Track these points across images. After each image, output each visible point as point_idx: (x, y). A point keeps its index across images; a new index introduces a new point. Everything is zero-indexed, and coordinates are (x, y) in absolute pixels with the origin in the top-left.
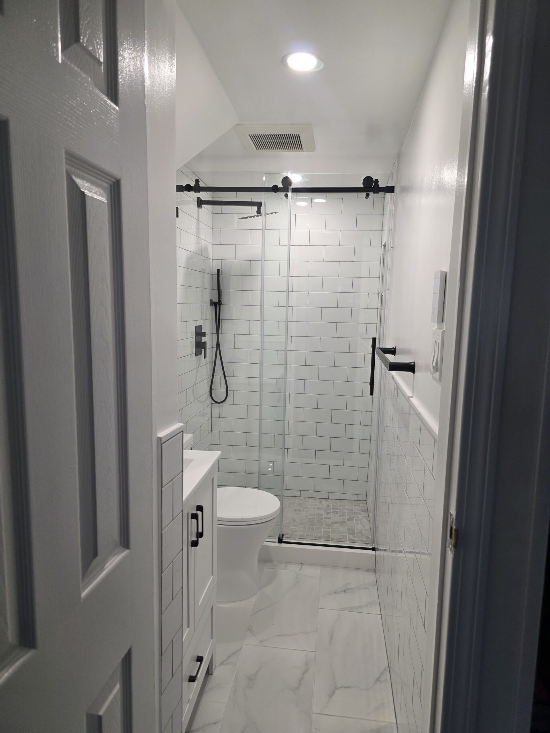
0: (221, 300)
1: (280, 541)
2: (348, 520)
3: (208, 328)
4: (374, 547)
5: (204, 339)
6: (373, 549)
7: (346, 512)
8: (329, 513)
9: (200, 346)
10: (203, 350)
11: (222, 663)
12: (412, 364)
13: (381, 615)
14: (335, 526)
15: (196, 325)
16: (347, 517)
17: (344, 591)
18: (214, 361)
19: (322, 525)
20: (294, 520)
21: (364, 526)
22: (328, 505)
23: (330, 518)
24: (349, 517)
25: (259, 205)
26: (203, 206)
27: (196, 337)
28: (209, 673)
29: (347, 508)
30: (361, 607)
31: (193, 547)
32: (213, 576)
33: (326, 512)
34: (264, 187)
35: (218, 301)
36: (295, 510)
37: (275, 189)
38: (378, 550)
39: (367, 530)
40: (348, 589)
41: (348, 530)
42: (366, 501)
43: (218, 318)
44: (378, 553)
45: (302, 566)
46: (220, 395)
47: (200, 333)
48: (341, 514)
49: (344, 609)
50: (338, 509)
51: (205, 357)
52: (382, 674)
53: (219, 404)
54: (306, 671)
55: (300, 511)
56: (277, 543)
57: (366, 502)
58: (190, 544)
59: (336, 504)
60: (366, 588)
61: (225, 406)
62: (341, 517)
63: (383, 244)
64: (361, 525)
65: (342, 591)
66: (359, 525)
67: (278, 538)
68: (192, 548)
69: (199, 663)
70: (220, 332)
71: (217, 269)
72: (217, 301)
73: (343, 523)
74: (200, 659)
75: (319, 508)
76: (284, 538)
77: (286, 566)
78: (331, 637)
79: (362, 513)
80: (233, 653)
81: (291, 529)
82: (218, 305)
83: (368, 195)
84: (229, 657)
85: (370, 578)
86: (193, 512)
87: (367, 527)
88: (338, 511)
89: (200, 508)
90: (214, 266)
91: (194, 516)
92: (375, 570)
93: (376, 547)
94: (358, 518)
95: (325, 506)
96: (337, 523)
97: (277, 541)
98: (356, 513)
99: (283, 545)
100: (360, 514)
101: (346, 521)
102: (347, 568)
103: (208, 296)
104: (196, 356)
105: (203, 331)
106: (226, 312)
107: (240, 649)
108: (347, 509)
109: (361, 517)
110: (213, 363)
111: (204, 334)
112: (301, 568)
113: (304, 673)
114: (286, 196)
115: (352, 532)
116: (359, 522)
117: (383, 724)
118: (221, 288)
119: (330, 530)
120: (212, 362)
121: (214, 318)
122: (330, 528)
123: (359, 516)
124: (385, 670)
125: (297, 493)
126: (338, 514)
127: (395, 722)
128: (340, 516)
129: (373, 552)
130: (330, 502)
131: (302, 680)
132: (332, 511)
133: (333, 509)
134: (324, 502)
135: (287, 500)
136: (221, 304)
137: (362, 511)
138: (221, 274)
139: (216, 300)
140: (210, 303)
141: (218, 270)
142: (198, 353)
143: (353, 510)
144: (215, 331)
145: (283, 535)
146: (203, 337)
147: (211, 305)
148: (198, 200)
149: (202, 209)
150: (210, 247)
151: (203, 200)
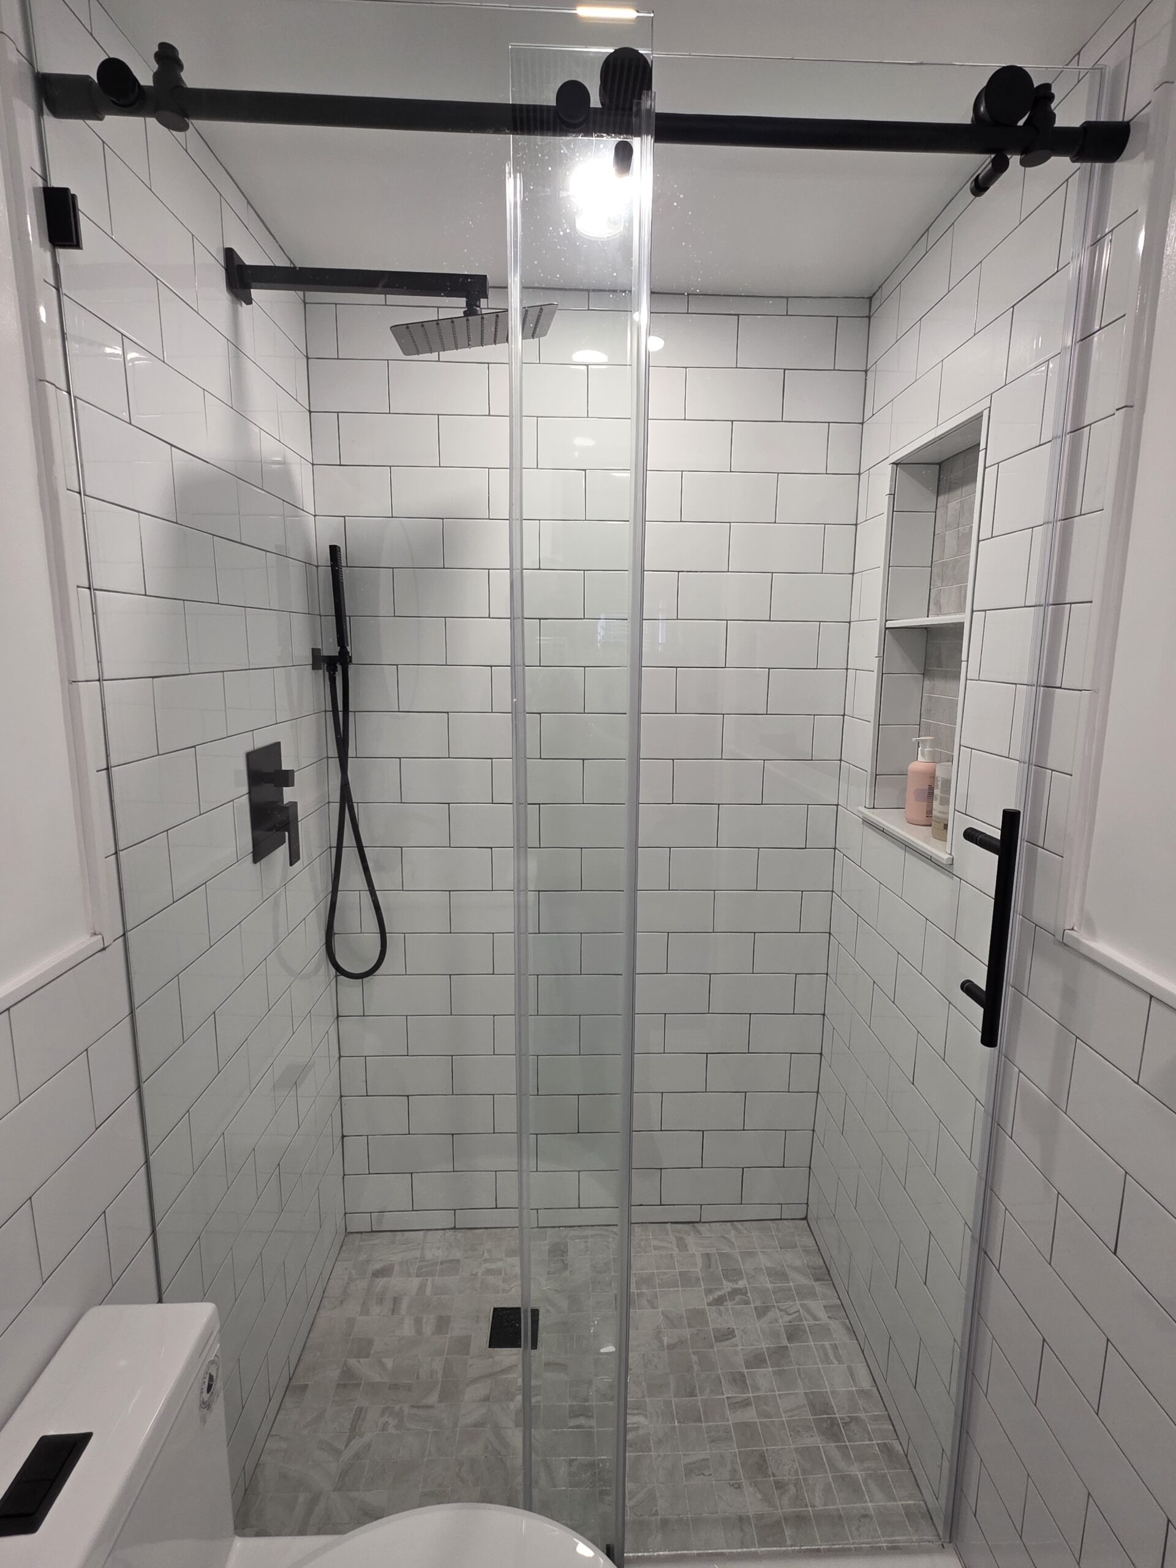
0: (349, 648)
2: (789, 1335)
7: (769, 1286)
8: (720, 1301)
9: (271, 824)
10: (287, 833)
14: (761, 1381)
15: (250, 749)
19: (720, 1382)
21: (851, 1372)
22: (708, 1256)
23: (733, 1334)
24: (789, 1318)
27: (250, 793)
29: (767, 1268)
33: (711, 1298)
35: (339, 653)
47: (267, 775)
48: (758, 1304)
51: (294, 857)
53: (359, 981)
57: (808, 1223)
59: (726, 1250)
61: (378, 983)
66: (833, 1364)
71: (330, 546)
72: (337, 654)
73: (779, 1359)
75: (687, 1280)
79: (818, 1287)
82: (338, 665)
90: (319, 535)
94: (816, 1318)
95: (699, 1261)
96: (760, 1360)
98: (800, 1293)
100: (812, 1294)
103: (303, 638)
104: (254, 861)
105: (278, 768)
106: (367, 688)
109: (820, 1312)
110: (334, 850)
111: (286, 778)
116: (828, 1346)
118: (348, 612)
121: (329, 707)
123: (810, 1303)
126: (750, 1304)
130: (710, 1241)
132: (728, 1286)
134: (696, 1245)
136: (351, 661)
137: (816, 1280)
138: (344, 564)
139: (331, 649)
140: (310, 660)
141: (334, 550)
143: (785, 1276)
144: (333, 751)
146: (281, 789)
147: (315, 666)
148: (230, 255)
149: (249, 301)
150: (302, 475)
151: (247, 263)
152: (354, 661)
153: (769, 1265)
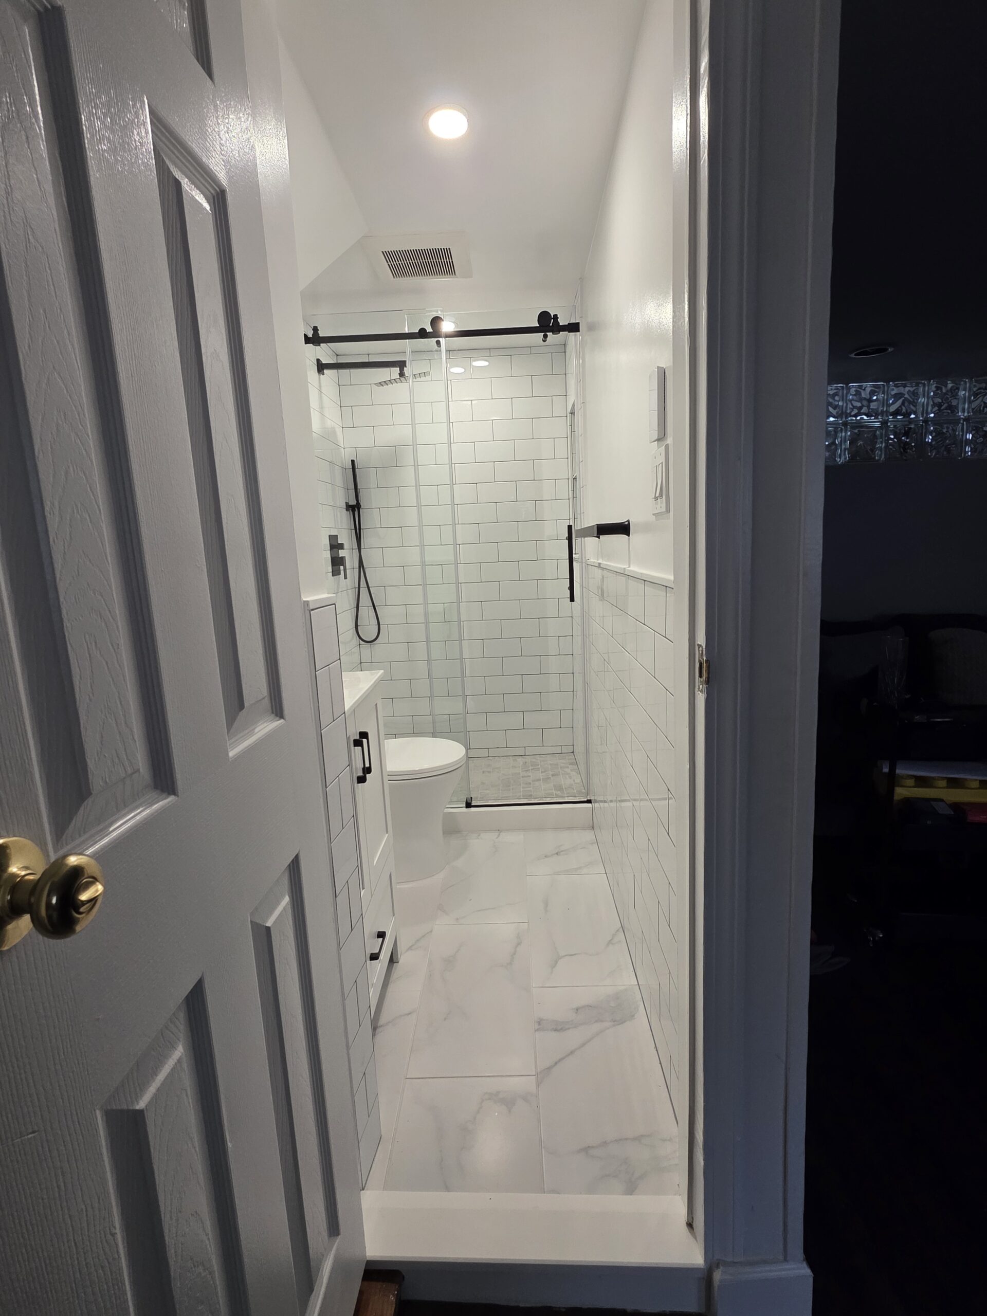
0: (360, 502)
1: (469, 805)
2: (553, 775)
3: (345, 538)
4: (589, 799)
5: (342, 553)
6: (589, 802)
7: (550, 767)
8: (527, 771)
9: (337, 563)
10: (342, 568)
11: (410, 948)
12: (627, 523)
13: (606, 873)
14: (537, 783)
15: (330, 534)
16: (551, 773)
17: (557, 854)
18: (357, 586)
19: (520, 784)
20: (483, 783)
21: (574, 781)
22: (526, 762)
23: (530, 776)
24: (554, 772)
25: (402, 365)
26: (325, 371)
27: (330, 550)
28: (392, 960)
30: (580, 868)
31: (359, 784)
32: (387, 835)
33: (523, 770)
34: (407, 332)
35: (357, 503)
36: (483, 772)
37: (422, 334)
38: (596, 801)
39: (578, 783)
40: (562, 851)
41: (554, 786)
42: (573, 752)
43: (358, 528)
44: (596, 805)
45: (500, 832)
46: (369, 631)
47: (335, 545)
48: (543, 770)
49: (558, 873)
50: (538, 765)
51: (346, 578)
52: (614, 935)
53: (368, 645)
54: (519, 944)
55: (489, 772)
56: (465, 808)
57: (574, 755)
58: (355, 780)
59: (534, 760)
60: (584, 848)
61: (377, 646)
62: (543, 774)
63: (569, 410)
64: (570, 779)
65: (555, 854)
66: (567, 779)
67: (465, 803)
68: (358, 786)
69: (381, 939)
70: (362, 547)
71: (351, 461)
72: (355, 504)
73: (546, 780)
74: (381, 935)
75: (514, 767)
76: (473, 801)
77: (479, 836)
78: (546, 904)
79: (570, 766)
80: (423, 936)
81: (481, 793)
82: (356, 509)
83: (545, 336)
84: (418, 940)
85: (588, 836)
86: (356, 738)
87: (578, 780)
88: (539, 768)
89: (364, 735)
90: (346, 457)
91: (357, 743)
92: (593, 828)
93: (591, 799)
94: (565, 772)
95: (522, 763)
96: (539, 780)
97: (465, 805)
98: (561, 768)
99: (473, 809)
100: (568, 767)
101: (550, 776)
102: (556, 829)
103: (341, 498)
104: (333, 576)
105: (339, 542)
106: (369, 518)
107: (431, 931)
108: (550, 764)
109: (568, 770)
110: (357, 589)
111: (341, 546)
112: (499, 835)
113: (516, 947)
114: (438, 343)
115: (559, 788)
116: (567, 776)
117: (623, 988)
118: (359, 487)
119: (531, 788)
120: (355, 588)
121: (354, 527)
122: (530, 787)
123: (566, 770)
124: (617, 931)
125: (484, 753)
126: (539, 770)
127: (637, 984)
128: (542, 772)
129: (589, 805)
130: (528, 759)
131: (515, 954)
132: (530, 768)
133: (532, 766)
134: (520, 760)
135: (471, 761)
137: (570, 764)
138: (356, 467)
139: (353, 502)
140: (345, 507)
141: (353, 461)
142: (335, 573)
143: (557, 765)
144: (355, 546)
145: (471, 798)
146: (340, 551)
147: (347, 510)
148: (318, 360)
149: (323, 374)
150: (339, 431)
151: (323, 362)
152: (362, 507)
153: (551, 763)
